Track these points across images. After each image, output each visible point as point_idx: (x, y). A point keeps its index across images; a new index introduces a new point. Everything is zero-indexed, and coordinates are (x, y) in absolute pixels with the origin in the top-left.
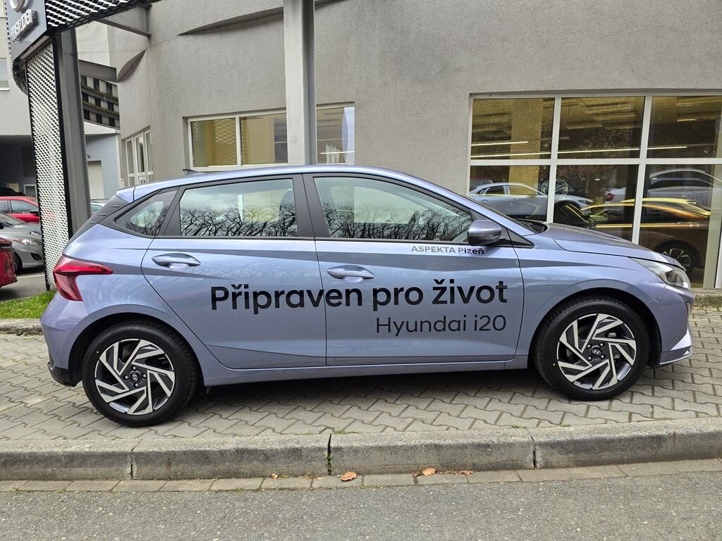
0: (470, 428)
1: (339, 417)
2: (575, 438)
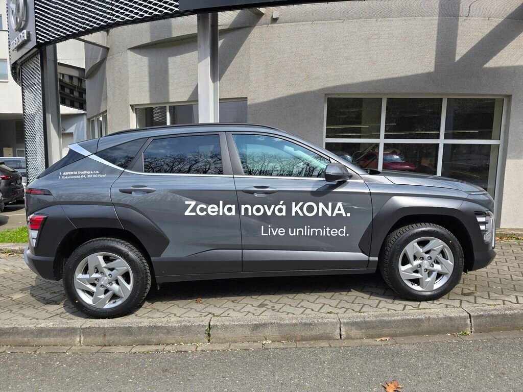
0: (302, 313)
1: (219, 307)
2: (366, 319)
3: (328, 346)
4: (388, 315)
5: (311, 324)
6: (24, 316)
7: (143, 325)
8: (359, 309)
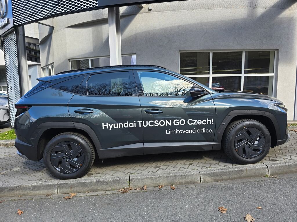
0: (179, 170)
1: (133, 169)
2: (214, 172)
3: (195, 186)
4: (225, 169)
5: (185, 176)
6: (23, 179)
7: (92, 181)
8: (209, 166)
